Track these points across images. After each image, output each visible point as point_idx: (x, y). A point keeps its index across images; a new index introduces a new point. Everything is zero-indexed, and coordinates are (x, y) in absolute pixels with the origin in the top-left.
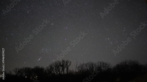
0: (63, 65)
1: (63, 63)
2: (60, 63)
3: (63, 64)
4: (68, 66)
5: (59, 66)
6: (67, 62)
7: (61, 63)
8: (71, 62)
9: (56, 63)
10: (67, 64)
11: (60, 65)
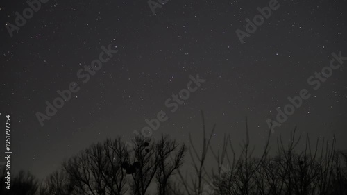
0: (138, 165)
1: (138, 152)
2: (123, 154)
3: (140, 158)
4: (167, 169)
5: (115, 170)
6: (160, 147)
7: (127, 155)
8: (183, 150)
9: (100, 150)
10: (160, 162)
11: (125, 165)
